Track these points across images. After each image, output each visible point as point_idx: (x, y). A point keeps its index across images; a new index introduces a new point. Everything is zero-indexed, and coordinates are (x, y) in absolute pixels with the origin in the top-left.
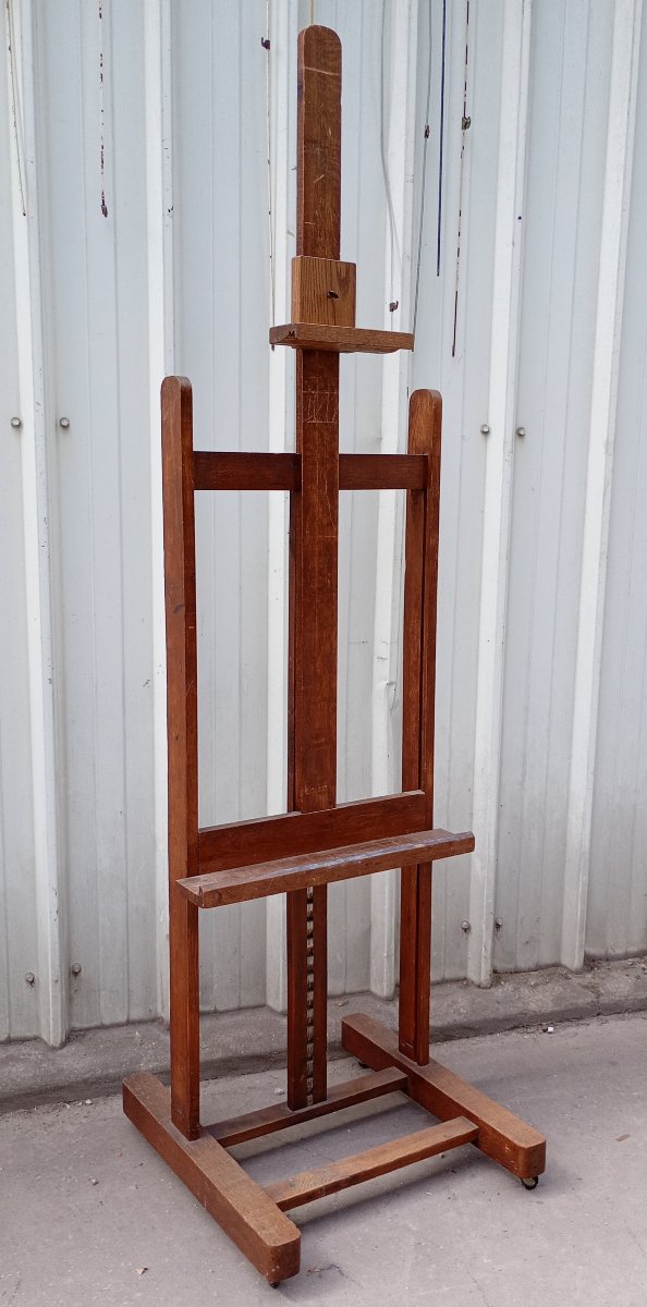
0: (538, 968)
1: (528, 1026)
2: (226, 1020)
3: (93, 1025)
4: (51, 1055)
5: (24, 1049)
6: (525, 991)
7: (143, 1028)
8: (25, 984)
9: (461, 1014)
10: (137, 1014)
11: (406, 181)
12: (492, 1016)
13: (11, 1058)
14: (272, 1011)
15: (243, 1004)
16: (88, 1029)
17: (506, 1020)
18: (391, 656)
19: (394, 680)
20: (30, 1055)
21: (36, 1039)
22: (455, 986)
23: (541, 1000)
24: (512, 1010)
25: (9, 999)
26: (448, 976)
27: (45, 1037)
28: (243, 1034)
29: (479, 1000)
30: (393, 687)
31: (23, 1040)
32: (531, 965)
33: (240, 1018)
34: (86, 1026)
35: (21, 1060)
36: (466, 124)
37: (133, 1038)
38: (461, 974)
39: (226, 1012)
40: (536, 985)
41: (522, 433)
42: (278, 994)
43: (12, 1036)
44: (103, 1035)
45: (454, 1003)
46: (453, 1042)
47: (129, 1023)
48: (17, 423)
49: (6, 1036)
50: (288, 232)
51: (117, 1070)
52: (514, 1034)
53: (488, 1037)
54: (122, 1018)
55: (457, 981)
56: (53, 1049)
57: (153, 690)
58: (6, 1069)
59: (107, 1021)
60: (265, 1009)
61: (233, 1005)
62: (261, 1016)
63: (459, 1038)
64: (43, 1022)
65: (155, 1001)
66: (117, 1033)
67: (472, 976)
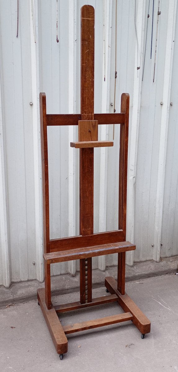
0: (172, 256)
1: (170, 273)
4: (40, 284)
5: (33, 283)
6: (169, 263)
7: (65, 276)
8: (32, 264)
9: (152, 270)
10: (63, 272)
11: (142, 31)
12: (161, 270)
13: (29, 286)
14: (100, 270)
17: (165, 271)
18: (134, 169)
19: (135, 176)
20: (35, 284)
21: (35, 280)
22: (149, 262)
23: (174, 266)
24: (166, 269)
25: (28, 269)
26: (147, 259)
27: (38, 279)
29: (157, 266)
30: (135, 178)
31: (32, 280)
32: (170, 255)
35: (32, 286)
36: (159, 14)
37: (63, 279)
38: (151, 259)
40: (172, 261)
41: (172, 104)
42: (102, 266)
43: (29, 279)
44: (54, 278)
45: (150, 267)
46: (150, 278)
47: (61, 275)
48: (31, 104)
49: (27, 279)
50: (109, 46)
52: (167, 275)
53: (160, 276)
54: (59, 273)
55: (150, 260)
56: (41, 283)
57: (68, 181)
58: (29, 289)
59: (55, 274)
62: (97, 272)
63: (152, 277)
64: (38, 275)
65: (68, 268)
66: (58, 278)
67: (154, 259)
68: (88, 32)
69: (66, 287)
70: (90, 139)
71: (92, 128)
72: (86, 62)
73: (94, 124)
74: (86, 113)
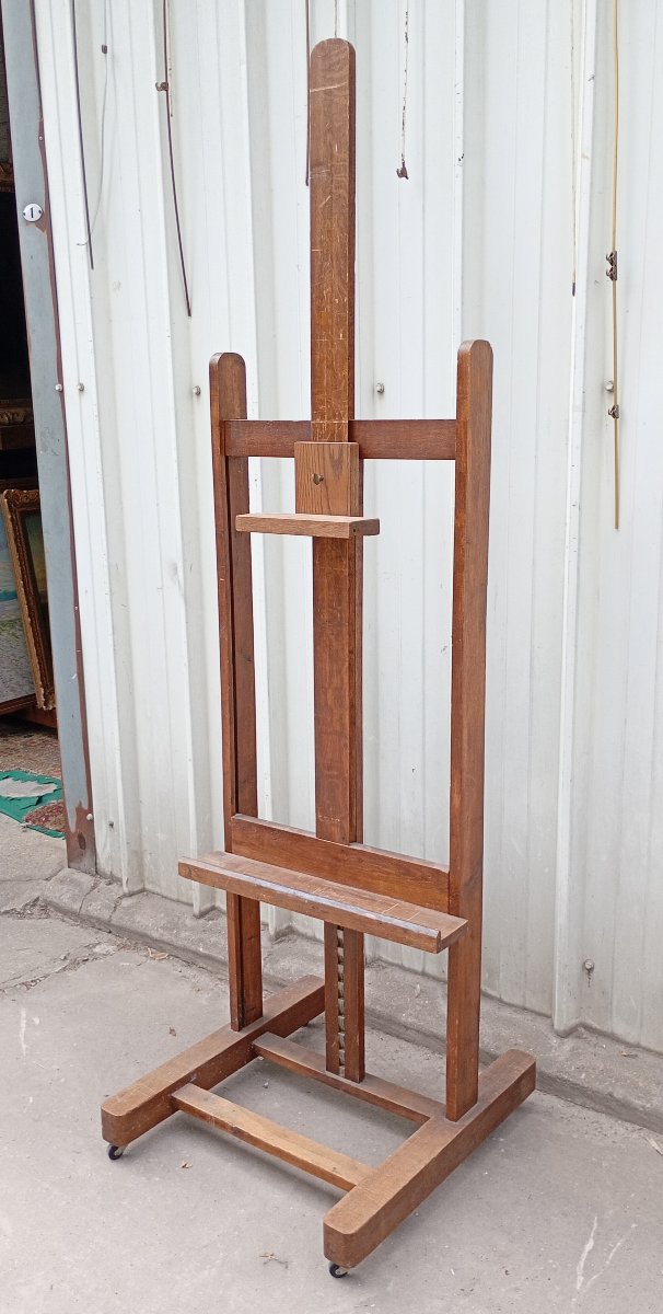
2: (507, 1013)
3: (396, 962)
15: (528, 1006)
16: (392, 964)
28: (505, 1033)
33: (519, 1017)
34: (390, 960)
39: (511, 1005)
44: (398, 974)
51: (383, 1009)
60: (549, 1021)
61: (518, 1001)
62: (541, 1025)
66: (410, 978)
68: (329, 136)
69: (404, 1018)
70: (325, 509)
71: (330, 470)
72: (321, 242)
73: (336, 457)
74: (323, 418)
